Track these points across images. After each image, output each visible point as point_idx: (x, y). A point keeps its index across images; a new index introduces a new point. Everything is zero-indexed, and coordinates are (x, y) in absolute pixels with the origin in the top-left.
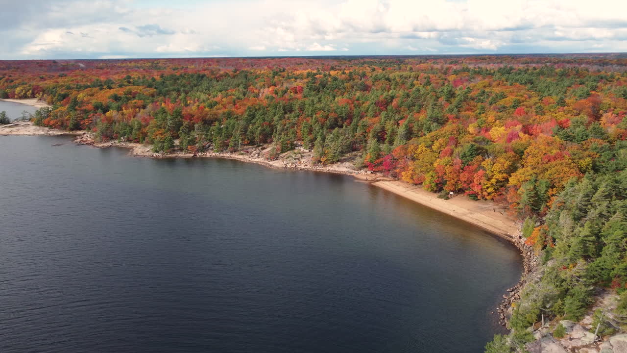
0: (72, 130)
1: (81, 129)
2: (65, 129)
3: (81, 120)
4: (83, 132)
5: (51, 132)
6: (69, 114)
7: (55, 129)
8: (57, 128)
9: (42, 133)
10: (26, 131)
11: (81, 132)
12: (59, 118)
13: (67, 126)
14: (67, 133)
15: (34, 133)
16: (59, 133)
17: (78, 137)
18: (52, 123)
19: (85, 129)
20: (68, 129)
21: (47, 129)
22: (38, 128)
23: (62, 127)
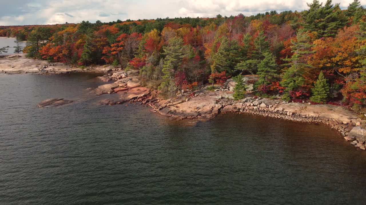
0: (86, 64)
1: (102, 63)
2: (75, 63)
3: (103, 46)
4: (108, 69)
5: (50, 68)
6: (81, 37)
7: (59, 63)
8: (61, 61)
9: (36, 69)
10: (10, 66)
11: (104, 69)
12: (65, 43)
13: (79, 58)
14: (79, 69)
15: (21, 69)
16: (64, 70)
17: (102, 78)
18: (52, 52)
19: (110, 63)
20: (79, 62)
21: (45, 62)
22: (31, 61)
23: (70, 58)
